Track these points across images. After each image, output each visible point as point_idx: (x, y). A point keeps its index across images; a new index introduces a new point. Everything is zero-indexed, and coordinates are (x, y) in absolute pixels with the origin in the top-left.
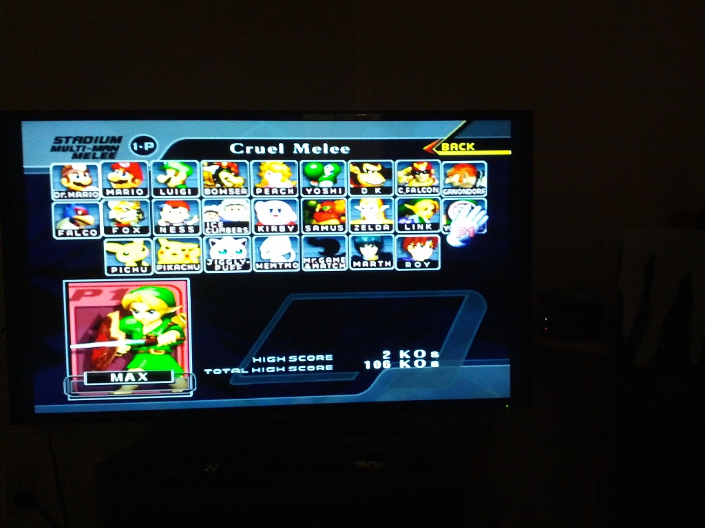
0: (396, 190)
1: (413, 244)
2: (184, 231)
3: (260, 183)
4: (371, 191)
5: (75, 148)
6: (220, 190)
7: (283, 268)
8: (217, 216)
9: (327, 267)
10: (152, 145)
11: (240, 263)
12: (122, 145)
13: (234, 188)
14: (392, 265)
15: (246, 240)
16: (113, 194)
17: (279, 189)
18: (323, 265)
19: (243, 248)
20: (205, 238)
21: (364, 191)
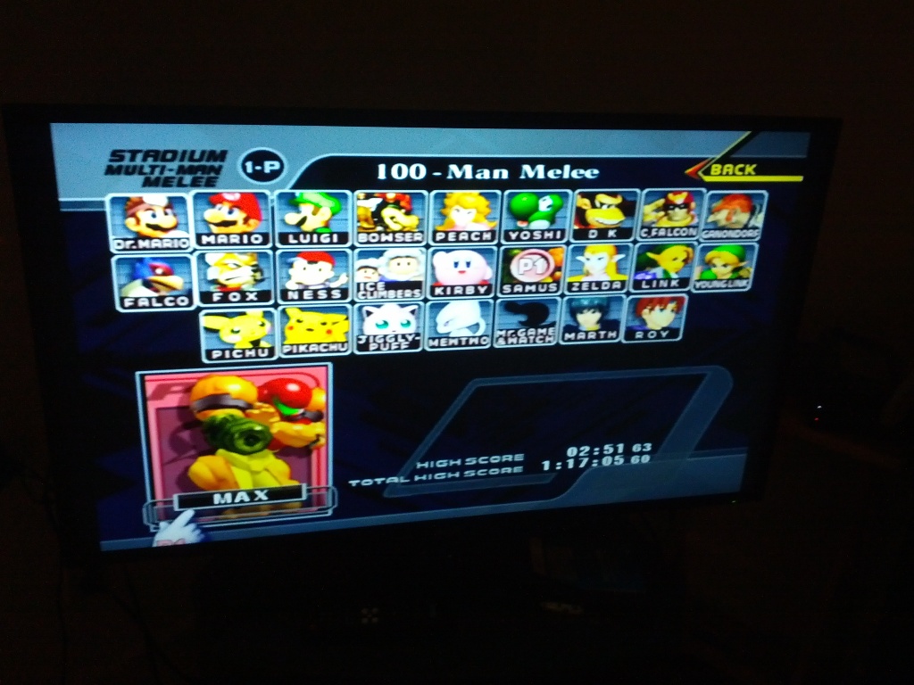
0: (638, 234)
1: (649, 307)
2: (325, 296)
3: (442, 224)
4: (603, 234)
5: (147, 170)
6: (383, 235)
7: (467, 345)
8: (376, 274)
9: (528, 342)
10: (277, 165)
11: (407, 340)
12: (226, 165)
13: (405, 232)
14: (617, 336)
15: (416, 307)
16: (213, 242)
17: (470, 233)
18: (523, 340)
19: (412, 318)
20: (357, 306)
21: (593, 234)
